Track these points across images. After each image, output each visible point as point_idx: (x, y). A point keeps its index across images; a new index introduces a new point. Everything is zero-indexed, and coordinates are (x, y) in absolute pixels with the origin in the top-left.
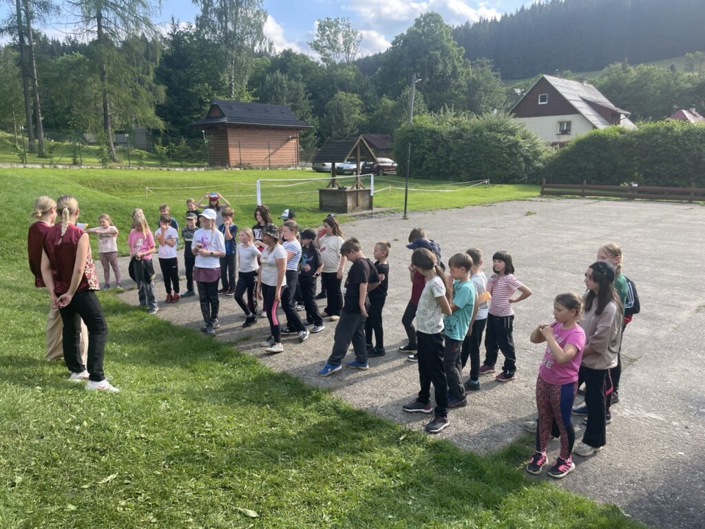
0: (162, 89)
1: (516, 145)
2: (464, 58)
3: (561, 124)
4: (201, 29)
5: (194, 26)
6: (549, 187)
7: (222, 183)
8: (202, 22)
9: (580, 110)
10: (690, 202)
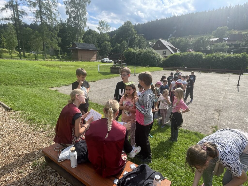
0: (60, 38)
1: (155, 57)
2: (137, 34)
3: (164, 52)
4: (69, 22)
5: (67, 21)
6: (165, 68)
7: (79, 65)
8: (69, 20)
9: (168, 48)
10: (199, 72)
